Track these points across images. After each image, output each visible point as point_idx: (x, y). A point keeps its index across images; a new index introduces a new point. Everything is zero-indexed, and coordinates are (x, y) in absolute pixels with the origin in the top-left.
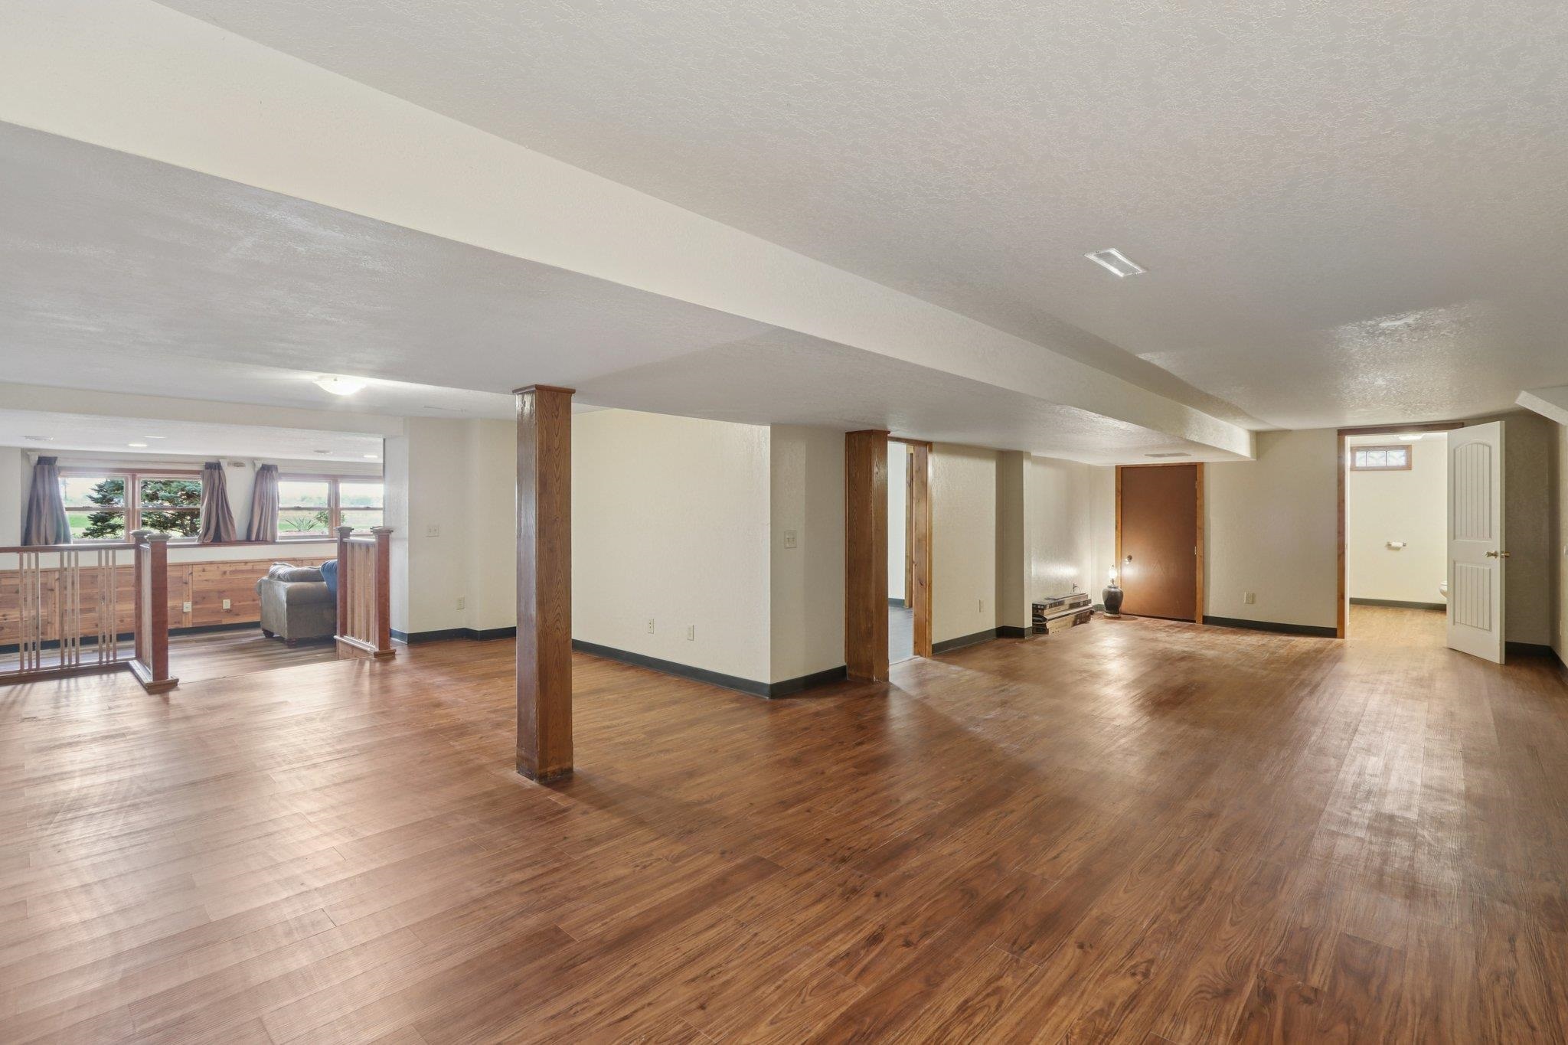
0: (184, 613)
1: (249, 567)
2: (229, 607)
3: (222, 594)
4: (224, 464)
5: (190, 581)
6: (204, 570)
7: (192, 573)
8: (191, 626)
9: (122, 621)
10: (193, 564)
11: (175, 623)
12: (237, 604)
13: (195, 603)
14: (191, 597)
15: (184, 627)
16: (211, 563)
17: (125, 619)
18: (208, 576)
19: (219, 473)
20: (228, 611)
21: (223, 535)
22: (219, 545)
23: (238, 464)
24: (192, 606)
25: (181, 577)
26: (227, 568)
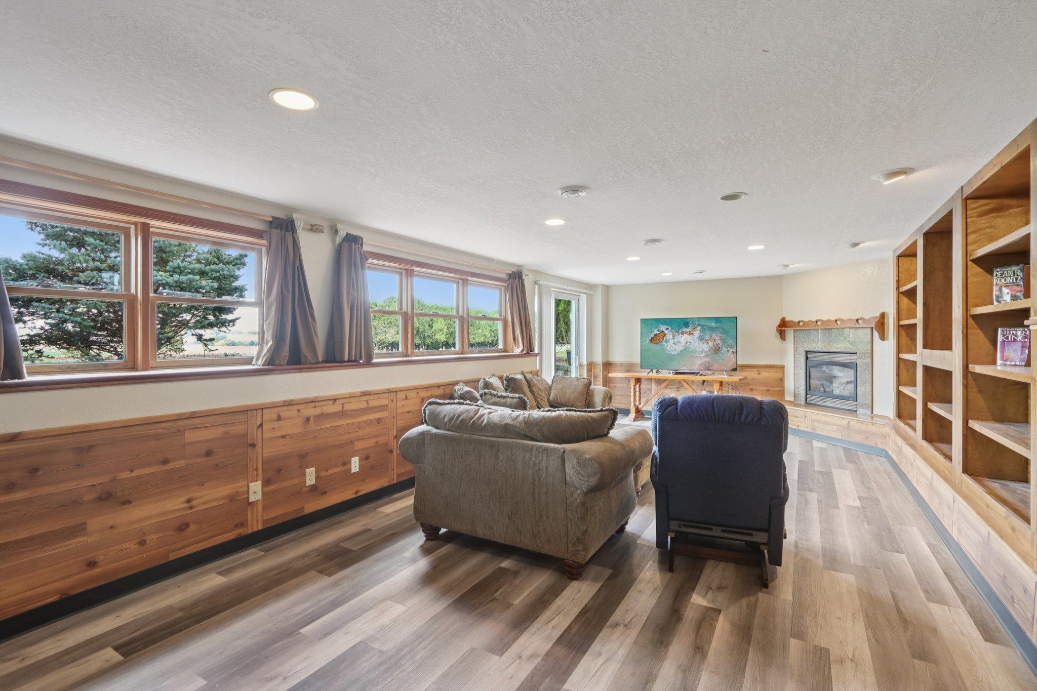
0: (250, 504)
1: (336, 408)
2: (313, 482)
3: (304, 459)
4: (299, 224)
5: (260, 441)
6: (279, 418)
7: (261, 425)
8: (260, 528)
9: (142, 543)
10: (262, 408)
11: (236, 526)
12: (324, 474)
13: (266, 482)
14: (260, 471)
15: (250, 531)
16: (289, 404)
17: (148, 538)
18: (286, 428)
19: (293, 237)
20: (313, 488)
21: (305, 350)
22: (300, 370)
23: (314, 229)
24: (262, 488)
25: (246, 435)
26: (311, 412)
